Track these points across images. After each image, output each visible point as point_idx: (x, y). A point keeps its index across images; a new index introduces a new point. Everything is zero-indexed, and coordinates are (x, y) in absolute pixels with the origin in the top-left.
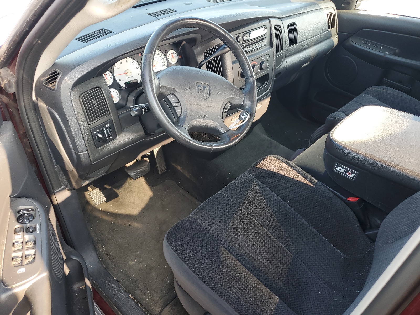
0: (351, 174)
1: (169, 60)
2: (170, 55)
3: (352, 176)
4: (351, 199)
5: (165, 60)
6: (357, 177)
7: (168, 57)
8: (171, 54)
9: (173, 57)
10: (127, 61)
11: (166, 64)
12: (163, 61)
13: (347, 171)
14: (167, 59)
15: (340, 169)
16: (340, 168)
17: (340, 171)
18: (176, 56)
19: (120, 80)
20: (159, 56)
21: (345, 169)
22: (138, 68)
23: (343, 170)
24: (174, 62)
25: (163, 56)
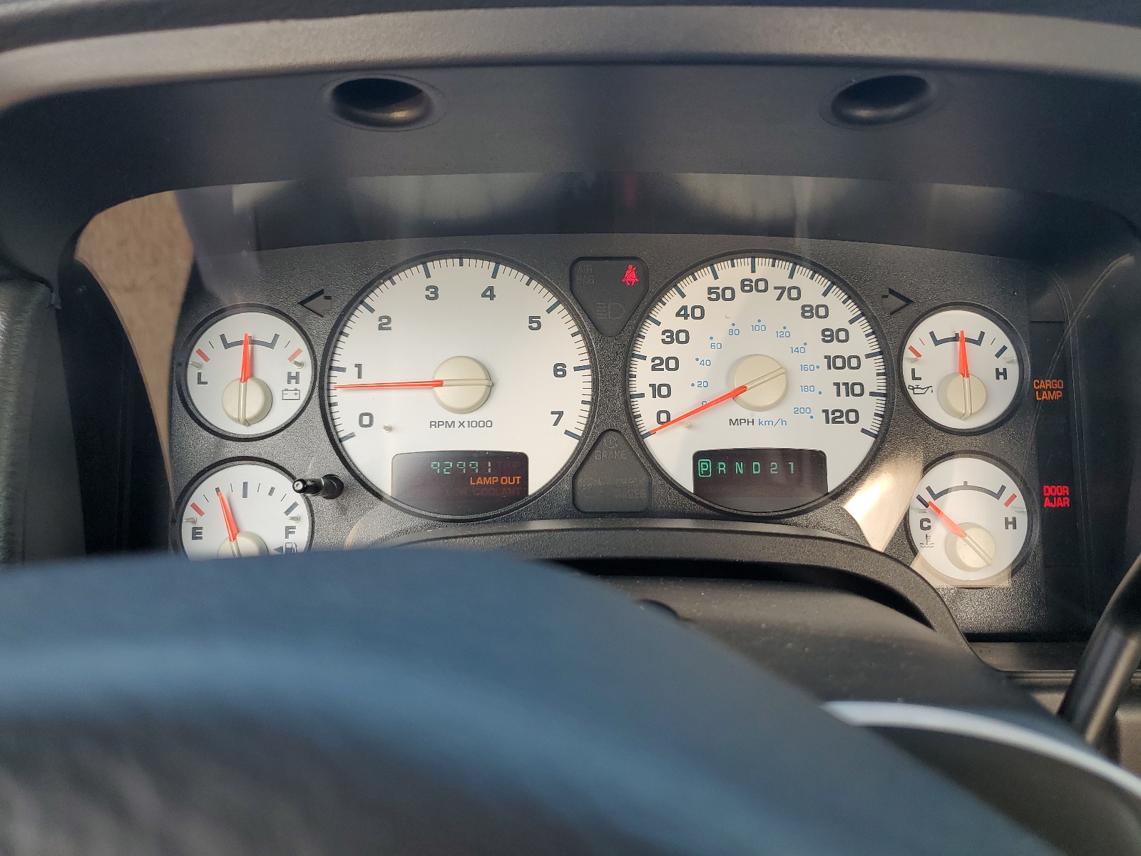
1: (908, 381)
2: (937, 342)
5: (871, 374)
7: (908, 354)
8: (955, 339)
9: (964, 371)
10: (492, 297)
11: (870, 409)
12: (847, 376)
14: (893, 372)
18: (1001, 374)
19: (366, 420)
20: (817, 325)
22: (569, 370)
24: (962, 416)
25: (861, 341)
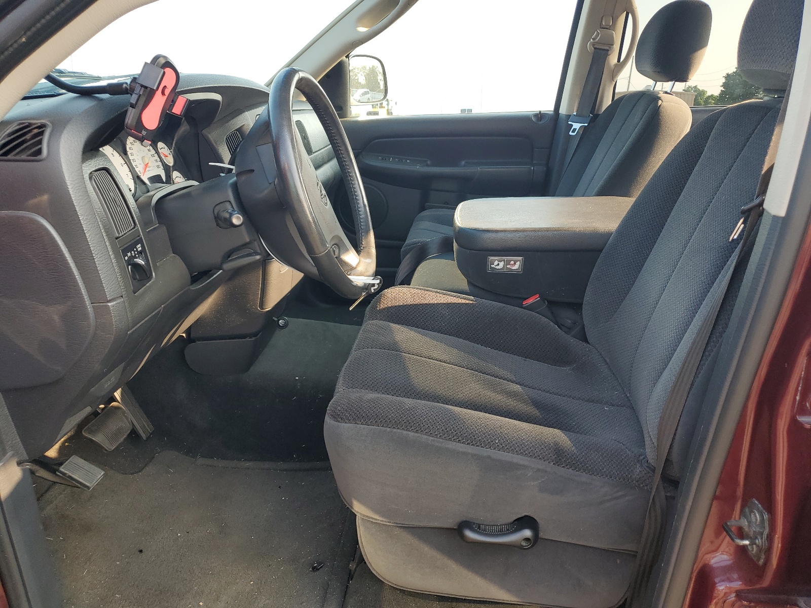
0: (515, 264)
3: (516, 267)
4: (530, 301)
6: (525, 265)
13: (508, 263)
15: (498, 264)
16: (496, 263)
17: (497, 267)
21: (504, 261)
23: (502, 264)
24: (171, 163)
